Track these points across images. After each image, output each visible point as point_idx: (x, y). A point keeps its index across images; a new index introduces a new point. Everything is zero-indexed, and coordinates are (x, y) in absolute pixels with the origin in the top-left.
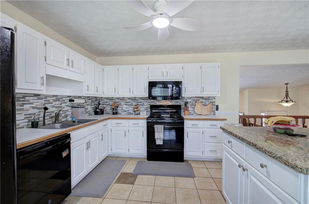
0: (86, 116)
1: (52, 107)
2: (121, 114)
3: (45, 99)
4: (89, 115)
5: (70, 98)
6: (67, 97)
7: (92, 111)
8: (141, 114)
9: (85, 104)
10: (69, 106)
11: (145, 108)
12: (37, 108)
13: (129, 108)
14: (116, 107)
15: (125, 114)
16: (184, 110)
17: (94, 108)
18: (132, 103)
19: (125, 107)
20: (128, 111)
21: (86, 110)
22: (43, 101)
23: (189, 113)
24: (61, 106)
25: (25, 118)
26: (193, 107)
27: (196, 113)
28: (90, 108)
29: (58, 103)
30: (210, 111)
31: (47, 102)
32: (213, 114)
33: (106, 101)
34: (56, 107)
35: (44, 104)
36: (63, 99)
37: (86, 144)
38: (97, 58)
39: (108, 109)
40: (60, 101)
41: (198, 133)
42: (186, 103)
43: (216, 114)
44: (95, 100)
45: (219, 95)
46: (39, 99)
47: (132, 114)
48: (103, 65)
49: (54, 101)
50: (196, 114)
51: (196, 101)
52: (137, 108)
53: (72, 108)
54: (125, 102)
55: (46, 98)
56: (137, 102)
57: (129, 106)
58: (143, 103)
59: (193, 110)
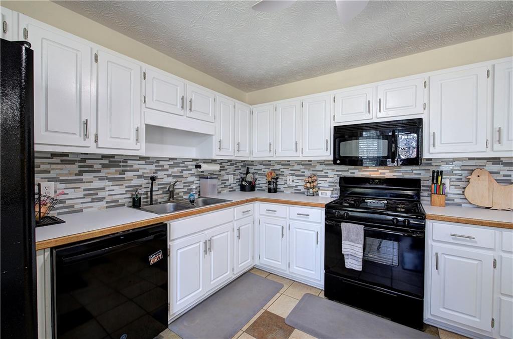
0: (225, 191)
1: (168, 177)
2: (283, 192)
3: (157, 164)
4: (230, 191)
5: (197, 162)
6: (191, 160)
7: (236, 185)
8: (320, 194)
9: (223, 172)
10: (195, 175)
11: (329, 182)
12: (144, 177)
13: (297, 181)
14: (274, 178)
15: (291, 193)
16: (430, 193)
17: (239, 179)
18: (304, 172)
19: (290, 179)
20: (296, 186)
21: (225, 183)
22: (153, 167)
23: (447, 200)
24: (182, 176)
25: (126, 191)
26: (462, 184)
28: (232, 180)
29: (178, 170)
31: (160, 168)
33: (259, 167)
34: (174, 177)
35: (154, 171)
36: (186, 163)
37: (204, 243)
38: (247, 94)
39: (262, 182)
40: (180, 167)
41: (477, 262)
42: (437, 175)
44: (242, 166)
46: (147, 164)
47: (303, 193)
48: (251, 105)
49: (171, 166)
51: (473, 171)
52: (313, 182)
53: (200, 178)
54: (291, 170)
55: (158, 162)
56: (313, 171)
57: (297, 178)
58: (325, 173)
59: (462, 193)
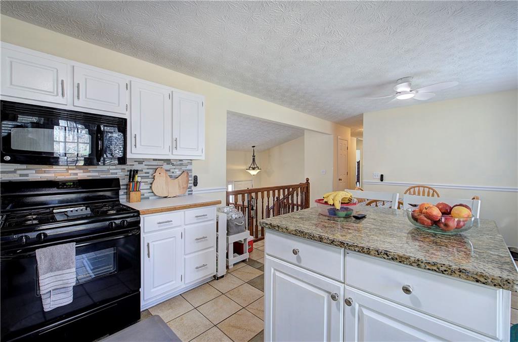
16: (126, 191)
23: (142, 195)
26: (149, 181)
27: (155, 195)
30: (183, 188)
32: (189, 194)
41: (172, 239)
42: (133, 174)
43: (193, 193)
45: (203, 158)
50: (154, 197)
59: (149, 188)
